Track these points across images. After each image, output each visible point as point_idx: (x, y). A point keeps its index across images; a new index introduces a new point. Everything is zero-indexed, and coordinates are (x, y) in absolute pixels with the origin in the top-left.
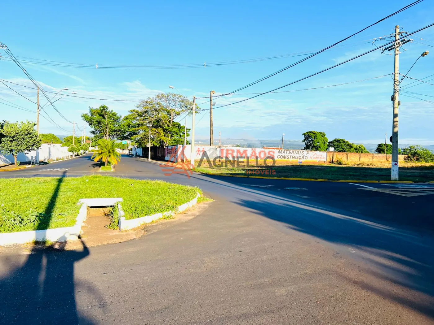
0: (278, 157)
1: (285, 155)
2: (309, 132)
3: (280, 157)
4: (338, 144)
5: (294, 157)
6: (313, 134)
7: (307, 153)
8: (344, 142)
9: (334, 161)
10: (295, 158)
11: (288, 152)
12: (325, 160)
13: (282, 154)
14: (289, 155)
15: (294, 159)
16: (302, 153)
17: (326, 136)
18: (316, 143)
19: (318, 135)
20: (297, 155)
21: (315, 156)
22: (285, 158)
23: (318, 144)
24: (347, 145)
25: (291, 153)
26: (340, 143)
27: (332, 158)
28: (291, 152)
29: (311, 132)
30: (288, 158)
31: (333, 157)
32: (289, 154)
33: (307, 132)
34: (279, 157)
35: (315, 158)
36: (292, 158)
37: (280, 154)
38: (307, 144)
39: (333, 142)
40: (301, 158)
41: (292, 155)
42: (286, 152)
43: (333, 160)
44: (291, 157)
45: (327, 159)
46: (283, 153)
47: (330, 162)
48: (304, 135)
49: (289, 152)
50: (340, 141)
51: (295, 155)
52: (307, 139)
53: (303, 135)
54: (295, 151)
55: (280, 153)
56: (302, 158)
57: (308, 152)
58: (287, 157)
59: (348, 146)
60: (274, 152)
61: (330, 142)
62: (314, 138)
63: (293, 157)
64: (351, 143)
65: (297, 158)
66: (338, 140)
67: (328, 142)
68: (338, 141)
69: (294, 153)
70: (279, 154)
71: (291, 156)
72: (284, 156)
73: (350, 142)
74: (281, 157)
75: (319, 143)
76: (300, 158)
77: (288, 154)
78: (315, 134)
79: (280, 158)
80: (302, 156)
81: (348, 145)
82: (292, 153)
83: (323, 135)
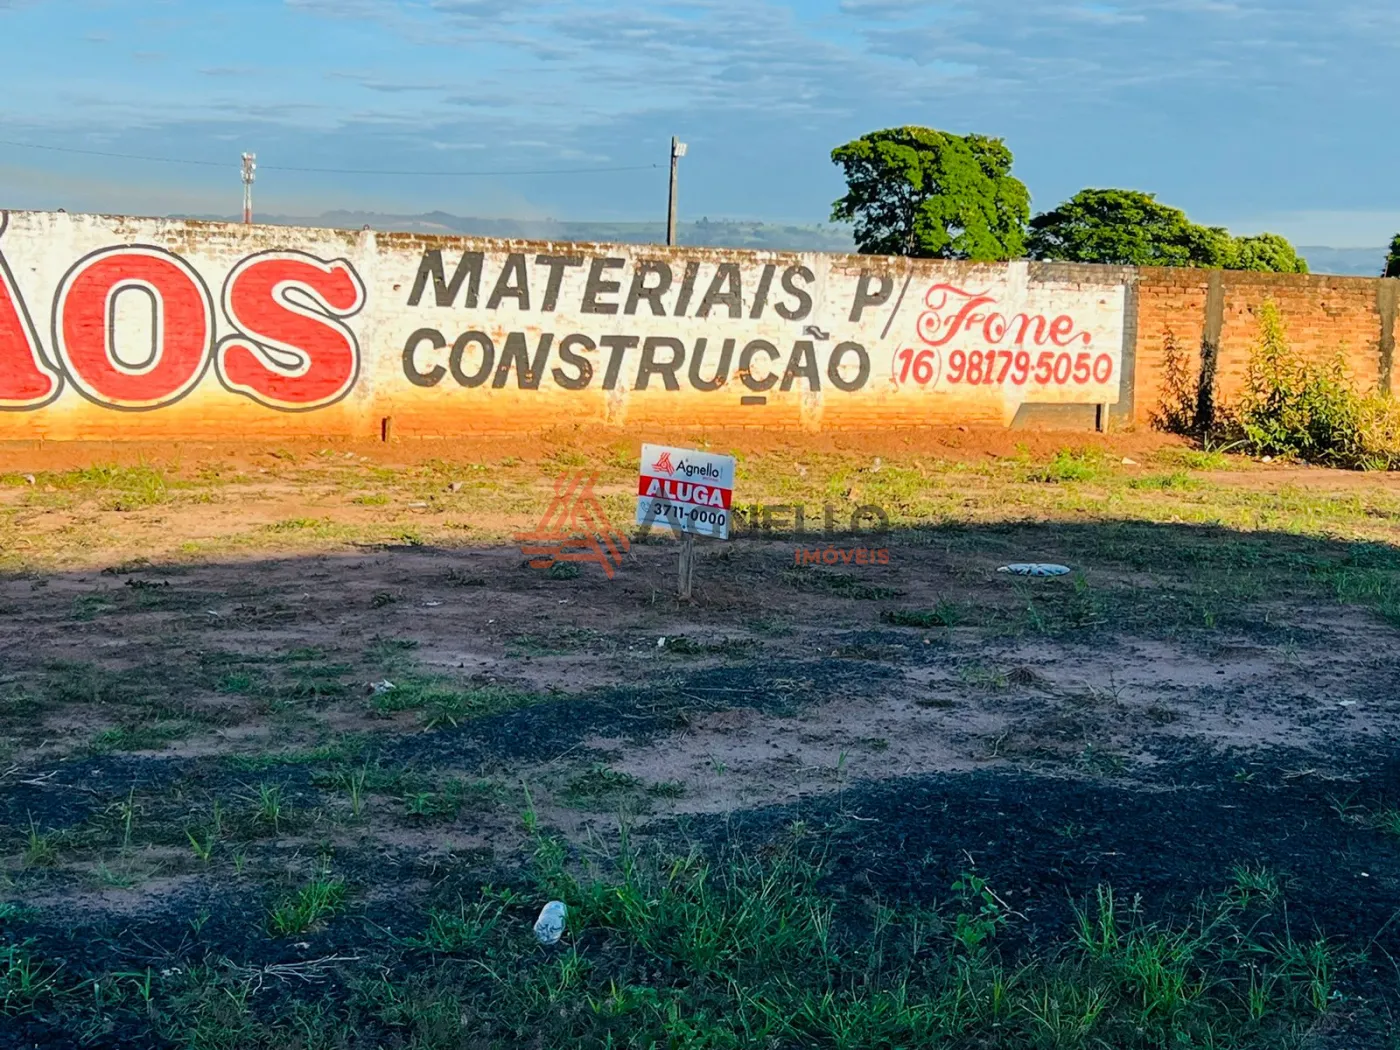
0: (422, 366)
1: (531, 322)
2: (884, 137)
3: (442, 357)
4: (1107, 232)
5: (663, 355)
6: (911, 155)
7: (863, 300)
8: (1151, 215)
9: (1217, 399)
10: (682, 374)
11: (575, 280)
12: (1108, 393)
13: (481, 318)
14: (597, 326)
15: (672, 384)
16: (794, 305)
17: (1014, 172)
18: (938, 223)
19: (950, 162)
20: (719, 325)
21: (970, 340)
22: (530, 379)
23: (955, 233)
24: (1173, 242)
25: (620, 298)
26: (1121, 227)
27: (1196, 363)
28: (624, 277)
29: (897, 137)
30: (572, 371)
31: (1208, 352)
32: (589, 305)
33: (870, 138)
34: (426, 357)
35: (967, 367)
36: (642, 383)
37: (453, 320)
38: (868, 233)
39: (1068, 220)
40: (779, 367)
41: (643, 323)
42: (538, 277)
43: (1204, 393)
44: (632, 358)
45: (1128, 379)
46: (501, 291)
47: (1175, 426)
48: (846, 157)
49: (595, 285)
50: (1118, 206)
51: (687, 329)
52: (872, 199)
53: (837, 157)
54: (678, 269)
55: (445, 297)
56: (794, 369)
57: (874, 286)
58: (554, 359)
59: (1179, 249)
60: (340, 287)
61: (1040, 222)
62: (919, 186)
63: (647, 366)
64: (1204, 227)
65: (708, 371)
66: (1102, 202)
67: (1032, 216)
68: (1102, 208)
69: (669, 300)
70: (429, 312)
71: (619, 344)
72: (516, 341)
73: (1195, 220)
74: (471, 362)
75: (958, 223)
76: (761, 366)
77: (569, 317)
78: (931, 156)
79: (448, 381)
80: (787, 334)
81: (1184, 239)
82: (638, 291)
83: (992, 163)
